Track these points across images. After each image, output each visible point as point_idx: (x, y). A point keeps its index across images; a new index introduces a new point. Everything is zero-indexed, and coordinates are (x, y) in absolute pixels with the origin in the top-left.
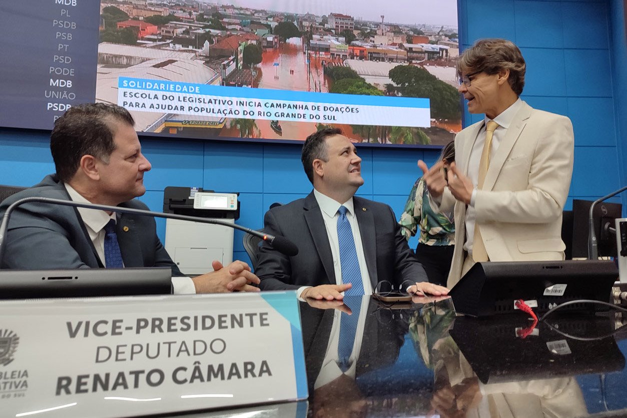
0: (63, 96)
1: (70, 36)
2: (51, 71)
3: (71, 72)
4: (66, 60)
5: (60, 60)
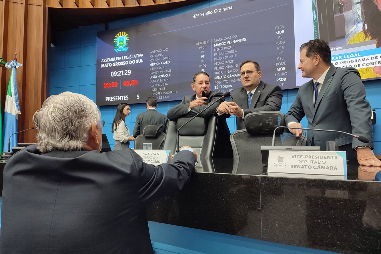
0: (282, 74)
1: (283, 47)
2: (277, 65)
3: (285, 63)
4: (282, 58)
5: (280, 59)
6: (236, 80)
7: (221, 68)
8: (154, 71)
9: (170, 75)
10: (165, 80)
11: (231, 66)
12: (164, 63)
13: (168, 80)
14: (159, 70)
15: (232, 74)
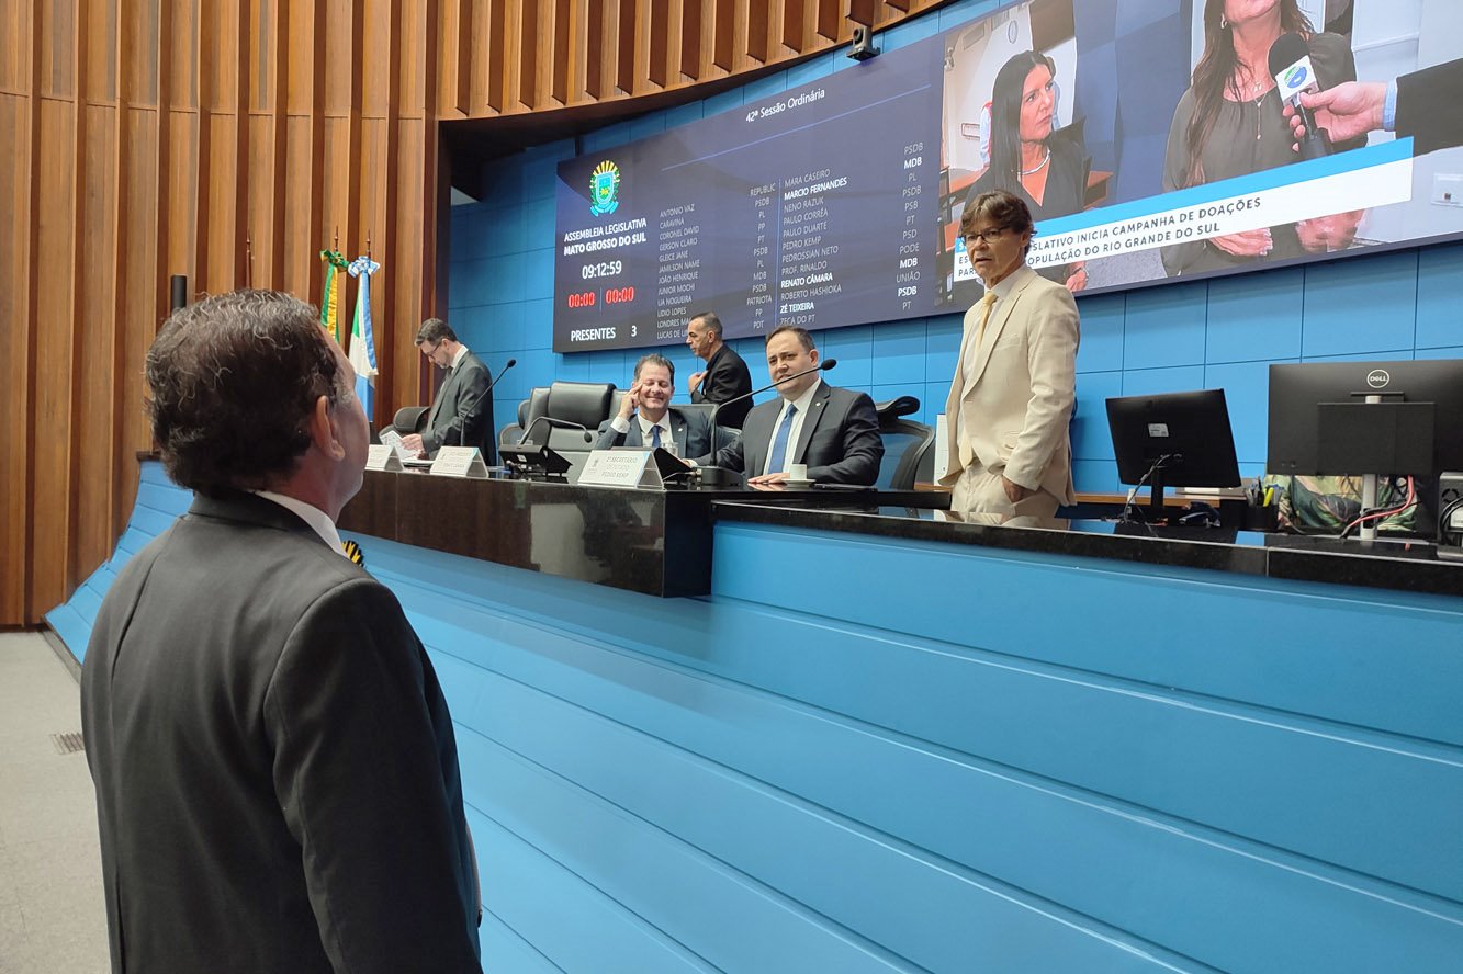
7: (795, 257)
9: (696, 274)
12: (686, 243)
14: (675, 261)
15: (817, 273)
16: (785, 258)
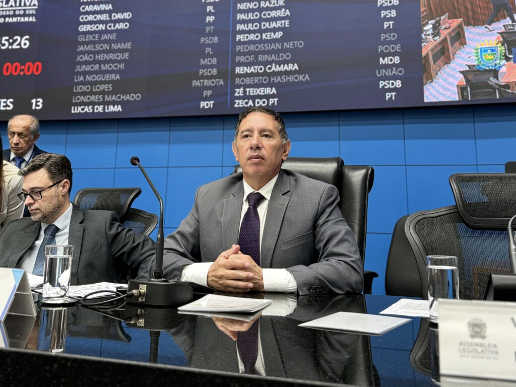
0: (393, 73)
1: (393, 13)
2: (380, 50)
3: (398, 48)
4: (393, 36)
5: (386, 38)
6: (285, 79)
7: (252, 48)
8: (87, 43)
9: (126, 55)
10: (113, 67)
11: (275, 45)
12: (114, 26)
13: (122, 66)
14: (99, 42)
15: (279, 63)
16: (238, 48)
